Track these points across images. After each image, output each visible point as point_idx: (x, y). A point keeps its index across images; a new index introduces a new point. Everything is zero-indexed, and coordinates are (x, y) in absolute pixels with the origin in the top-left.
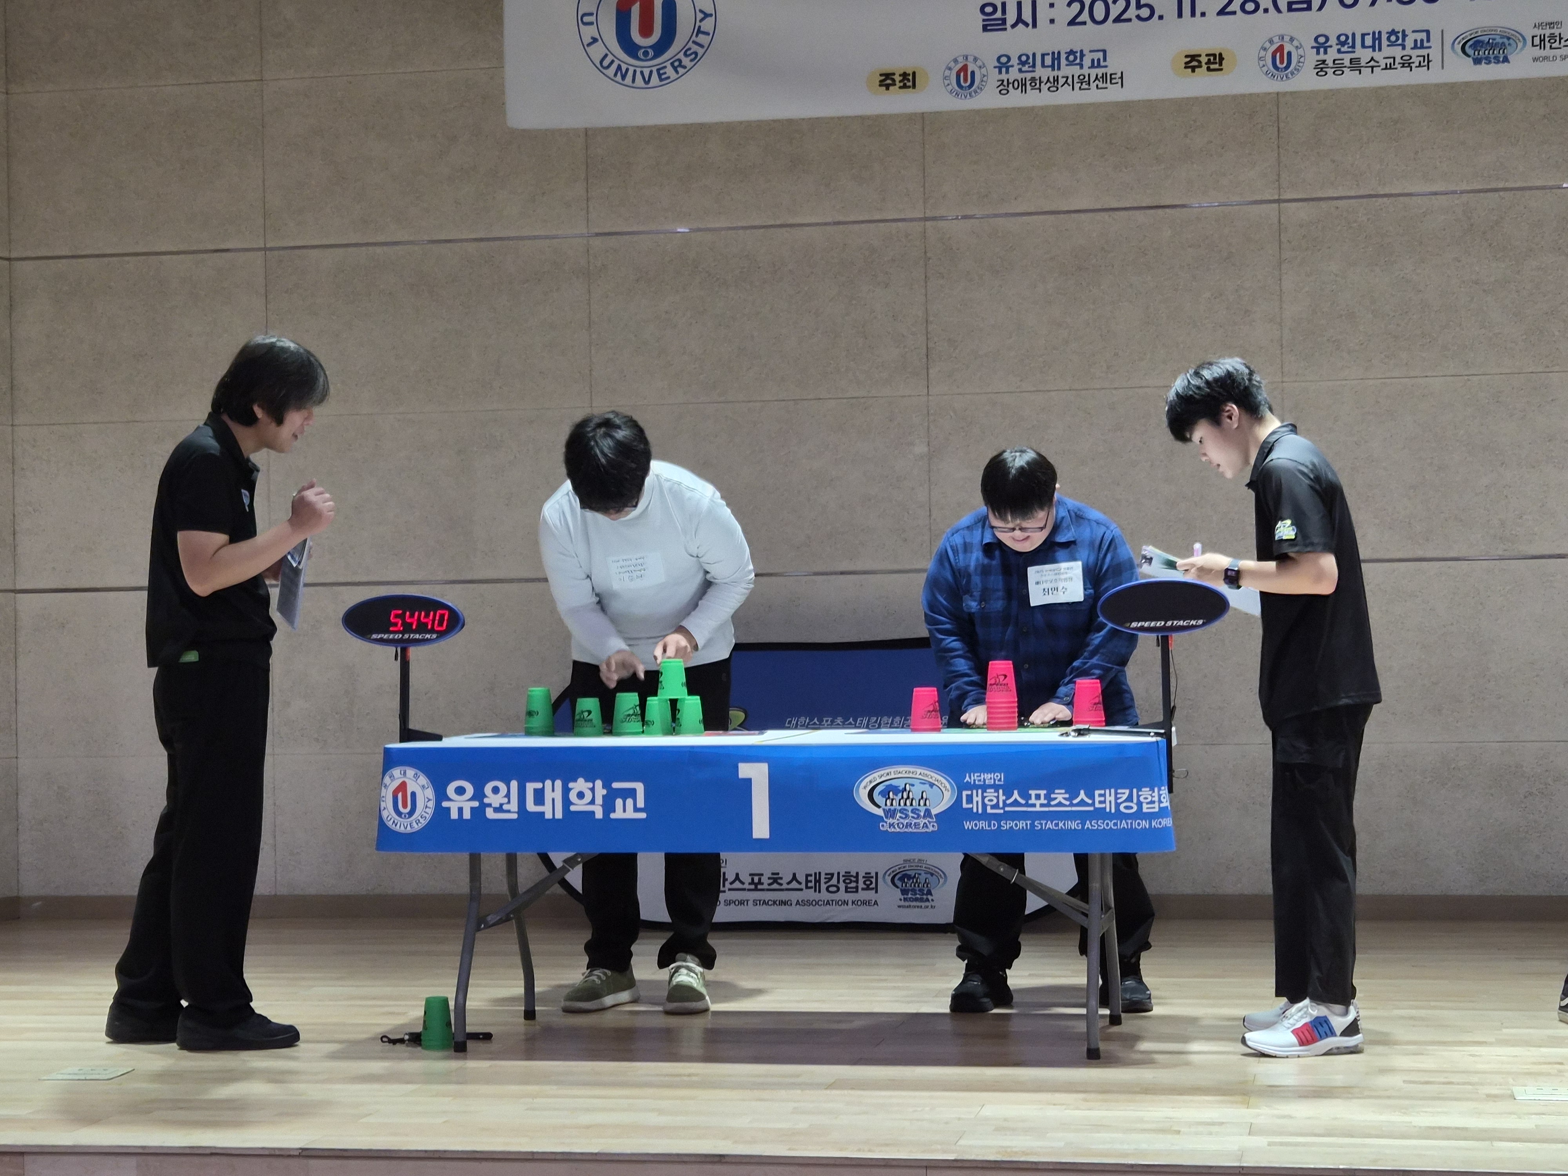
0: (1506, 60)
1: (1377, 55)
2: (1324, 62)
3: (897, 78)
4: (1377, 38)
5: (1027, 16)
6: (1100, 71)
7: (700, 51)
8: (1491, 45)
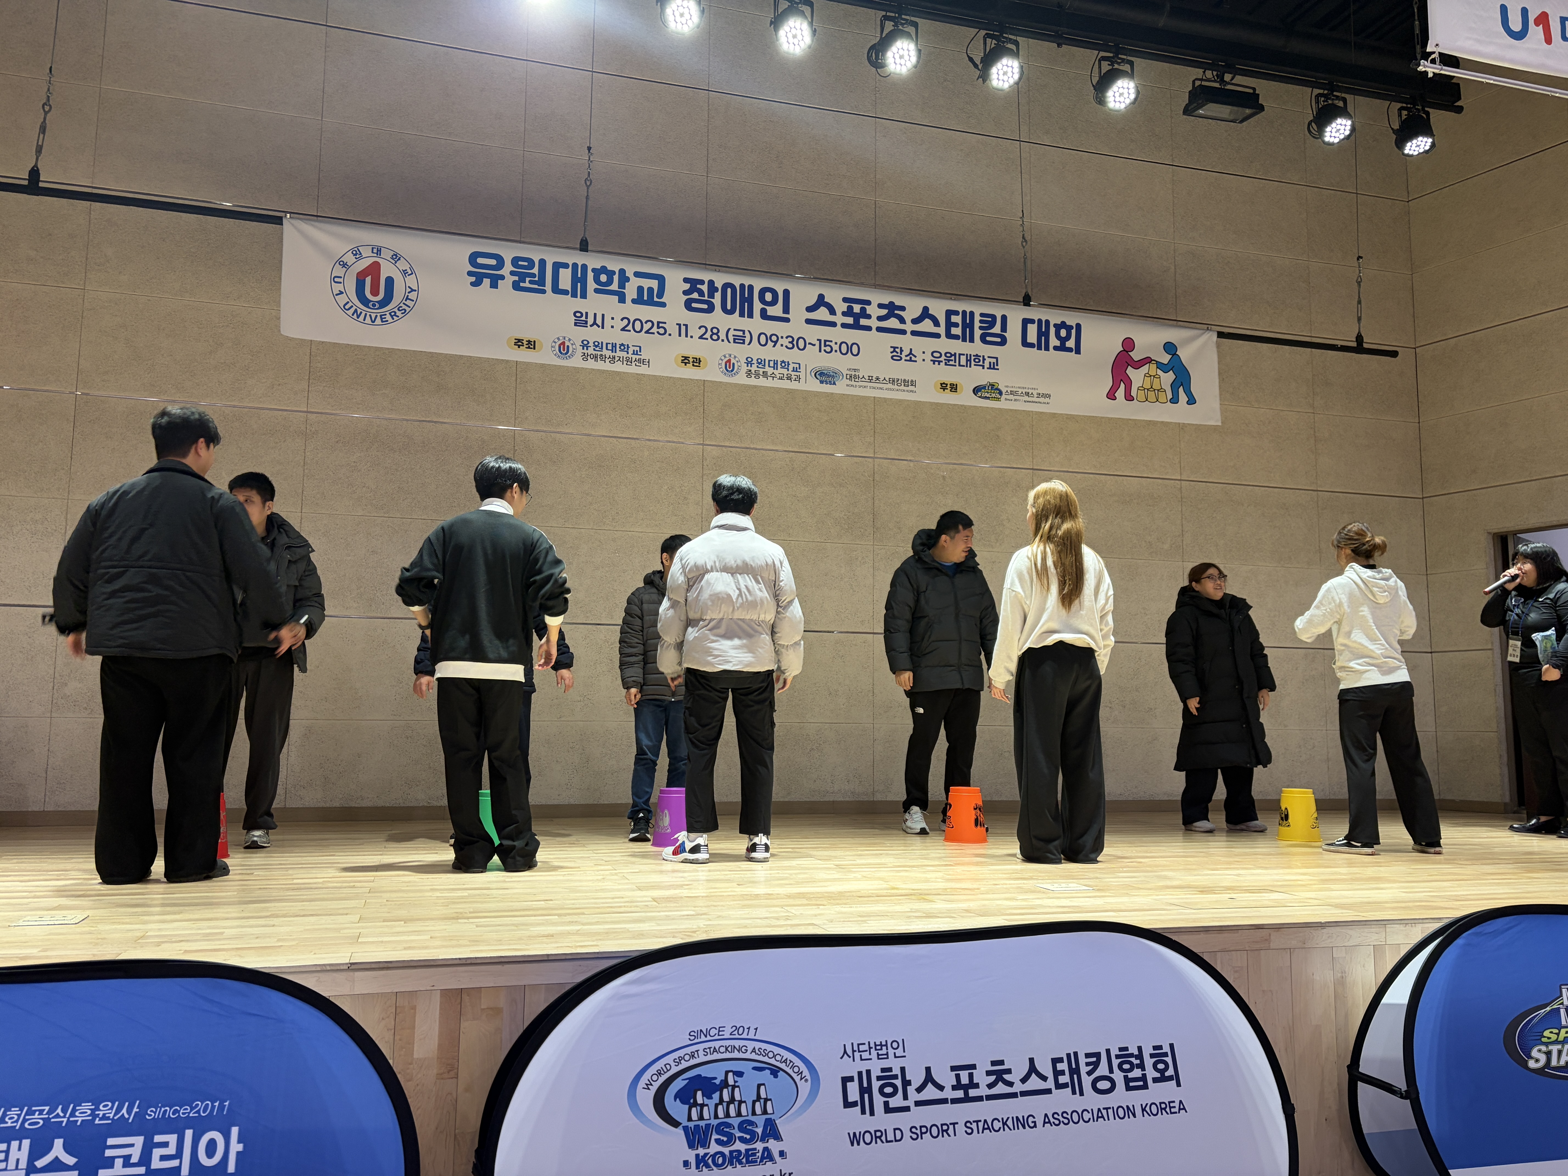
0: (834, 384)
1: (775, 371)
2: (750, 371)
3: (525, 343)
4: (776, 363)
5: (599, 321)
6: (638, 357)
7: (408, 309)
8: (827, 375)
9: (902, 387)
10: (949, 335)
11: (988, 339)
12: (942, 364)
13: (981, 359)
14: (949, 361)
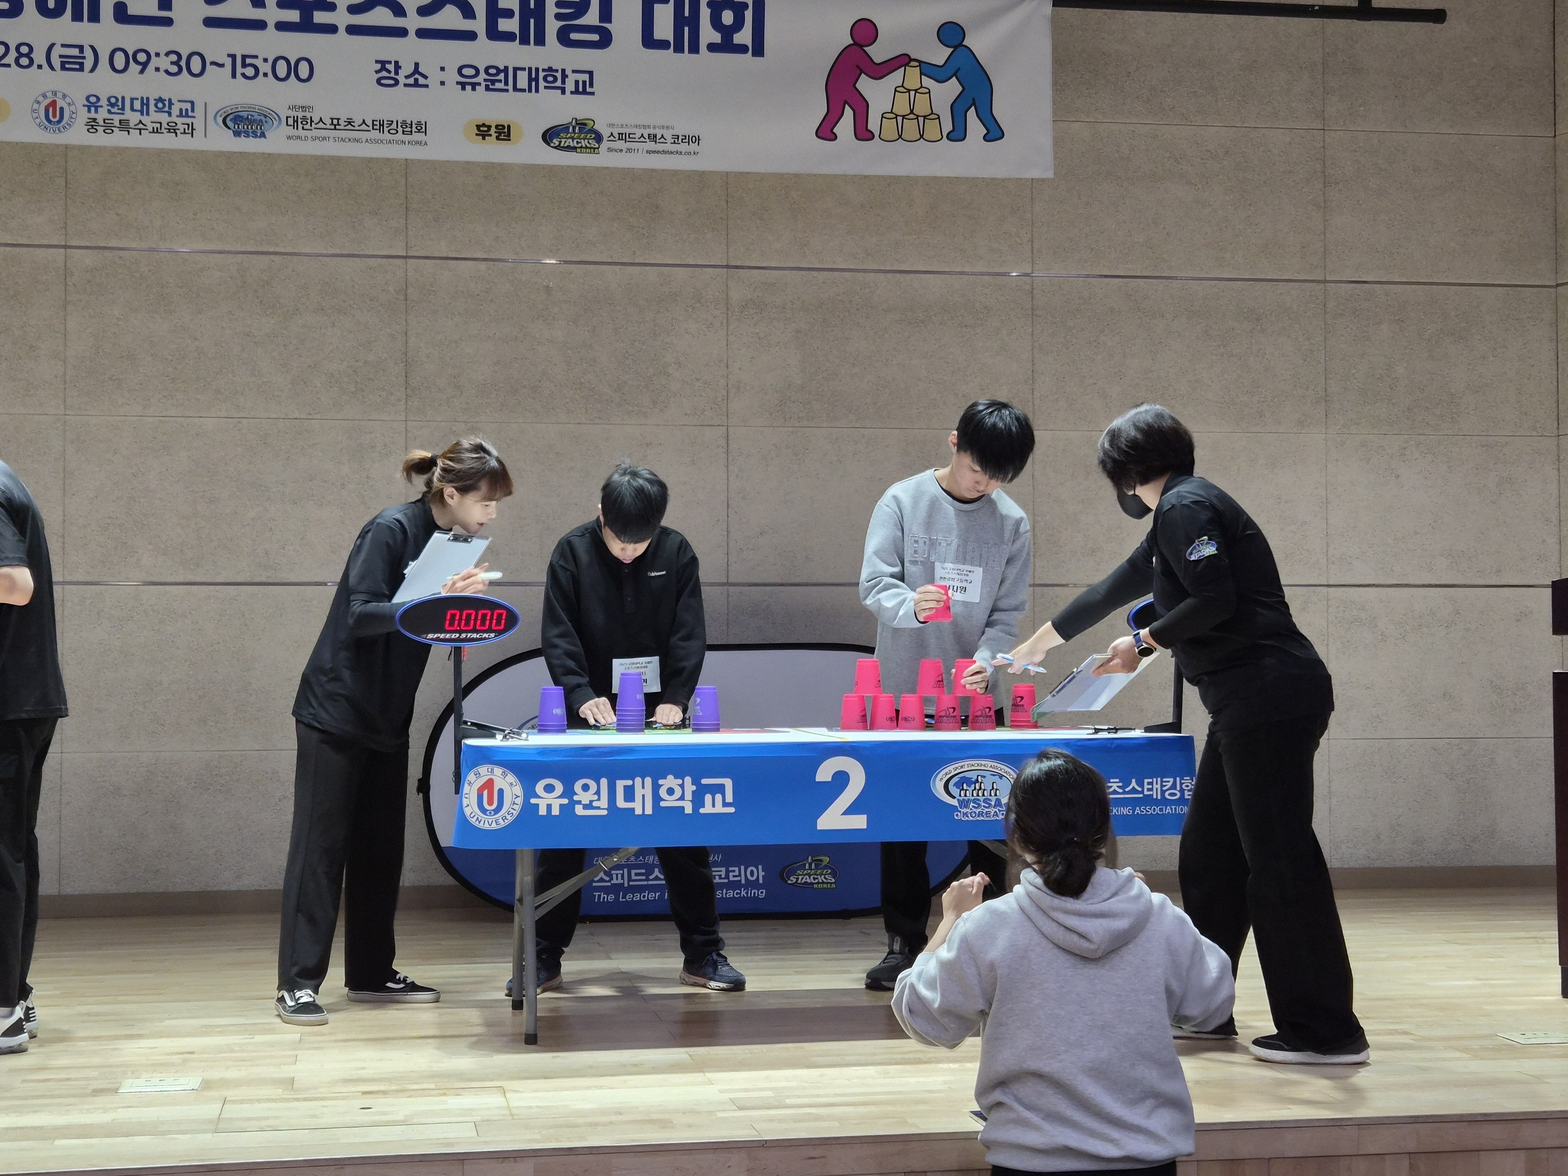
0: (263, 135)
1: (145, 119)
2: (94, 120)
4: (145, 103)
8: (249, 121)
9: (400, 136)
10: (494, 34)
11: (574, 36)
12: (481, 89)
13: (559, 75)
14: (493, 82)
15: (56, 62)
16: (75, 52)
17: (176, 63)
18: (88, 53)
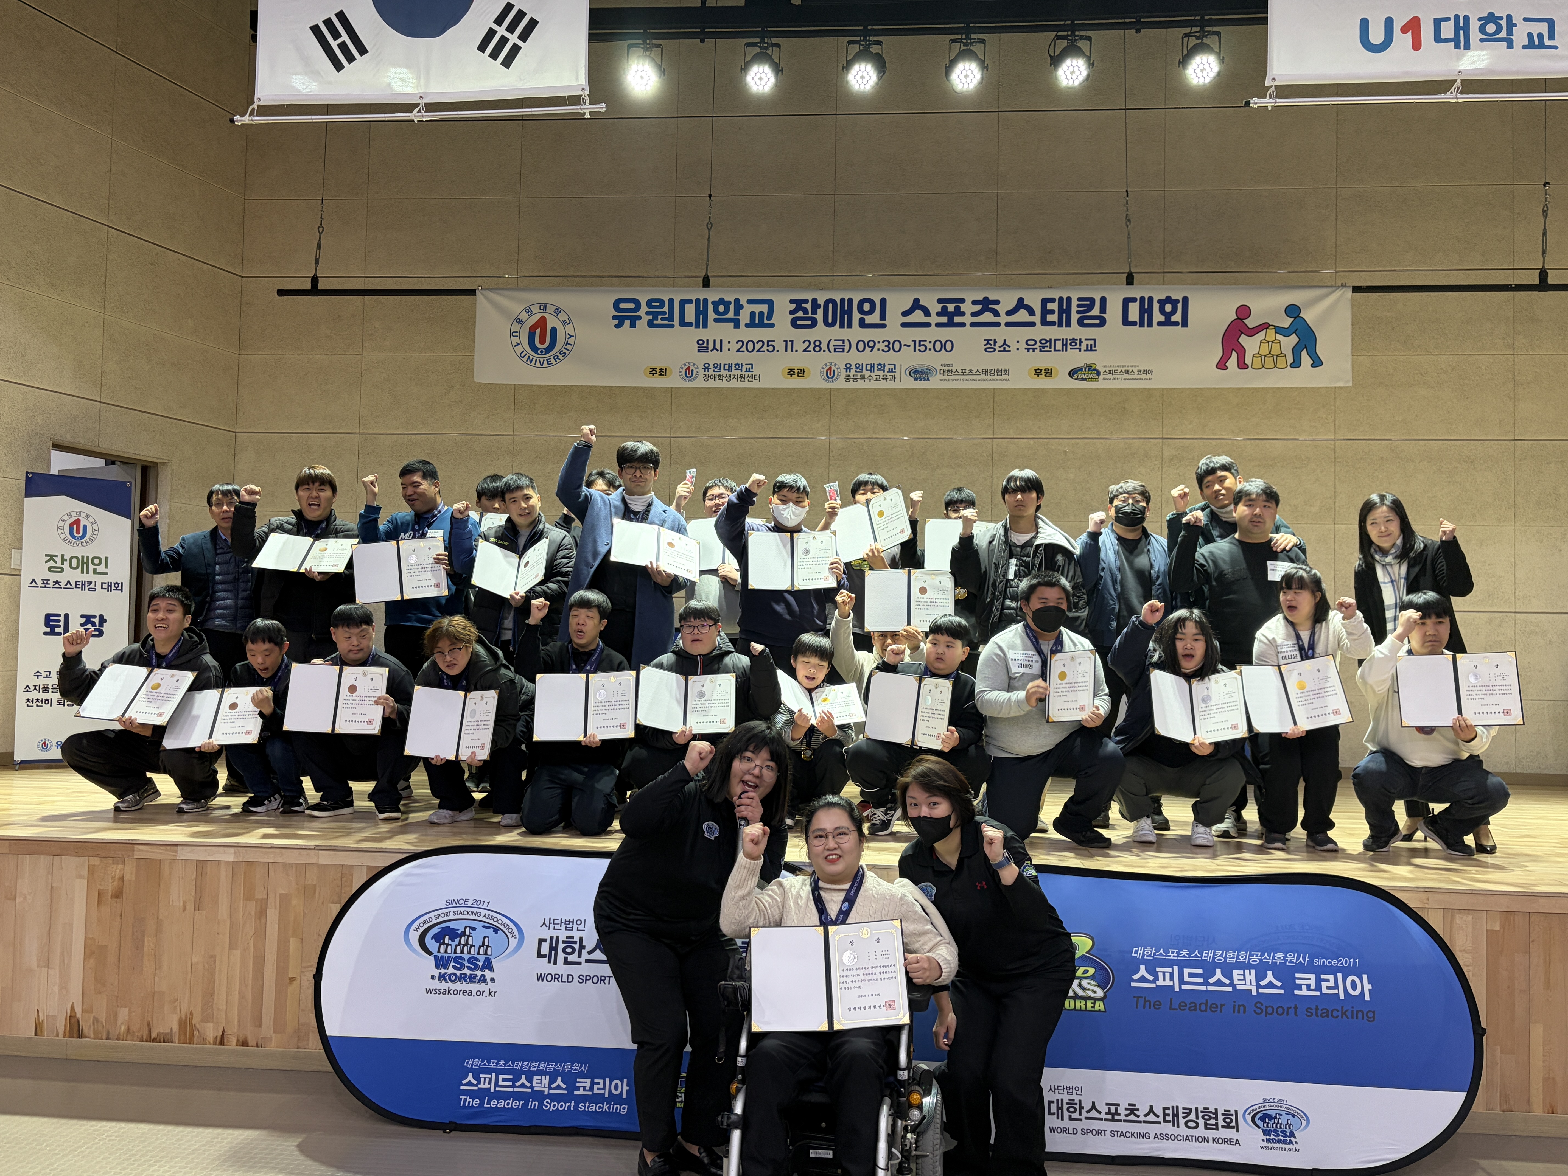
0: (928, 379)
1: (872, 374)
3: (658, 371)
4: (872, 366)
5: (718, 346)
6: (750, 374)
7: (567, 352)
8: (922, 373)
9: (996, 377)
10: (1044, 323)
11: (1086, 322)
12: (1037, 351)
13: (1078, 342)
14: (1044, 347)
15: (832, 348)
16: (841, 343)
17: (888, 346)
18: (847, 343)
